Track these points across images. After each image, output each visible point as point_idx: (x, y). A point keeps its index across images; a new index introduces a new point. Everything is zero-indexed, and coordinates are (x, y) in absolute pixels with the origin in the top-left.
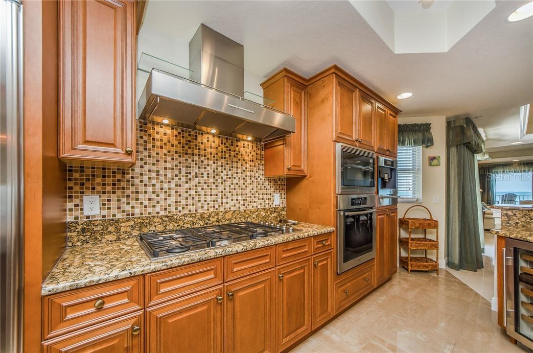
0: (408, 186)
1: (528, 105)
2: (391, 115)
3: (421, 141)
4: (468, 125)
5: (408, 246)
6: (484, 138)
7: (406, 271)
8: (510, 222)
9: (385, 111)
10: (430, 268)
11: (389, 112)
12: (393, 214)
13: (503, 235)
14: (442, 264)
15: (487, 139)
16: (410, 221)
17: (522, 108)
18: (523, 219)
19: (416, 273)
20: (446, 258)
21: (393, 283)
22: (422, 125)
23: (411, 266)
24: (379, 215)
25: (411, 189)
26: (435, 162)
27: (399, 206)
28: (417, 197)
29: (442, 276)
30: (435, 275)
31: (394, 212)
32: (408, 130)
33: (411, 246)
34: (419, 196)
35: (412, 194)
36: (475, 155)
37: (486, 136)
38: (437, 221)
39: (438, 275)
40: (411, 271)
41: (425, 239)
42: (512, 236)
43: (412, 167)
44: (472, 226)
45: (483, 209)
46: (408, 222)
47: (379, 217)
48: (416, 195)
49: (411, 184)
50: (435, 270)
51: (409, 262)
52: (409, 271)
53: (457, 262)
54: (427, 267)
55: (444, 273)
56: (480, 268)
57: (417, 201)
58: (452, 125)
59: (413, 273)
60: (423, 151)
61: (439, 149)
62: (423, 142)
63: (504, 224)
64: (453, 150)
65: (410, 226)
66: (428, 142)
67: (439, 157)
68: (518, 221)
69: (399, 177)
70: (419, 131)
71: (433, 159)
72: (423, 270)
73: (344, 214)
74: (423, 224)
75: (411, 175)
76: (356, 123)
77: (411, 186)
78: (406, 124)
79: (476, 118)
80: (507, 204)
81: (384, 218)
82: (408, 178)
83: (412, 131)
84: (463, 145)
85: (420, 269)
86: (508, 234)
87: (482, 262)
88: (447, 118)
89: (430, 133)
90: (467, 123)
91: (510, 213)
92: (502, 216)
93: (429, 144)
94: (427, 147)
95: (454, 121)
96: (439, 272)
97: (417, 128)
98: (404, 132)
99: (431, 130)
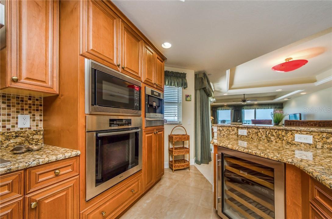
0: (175, 114)
1: (229, 70)
2: (158, 58)
3: (181, 84)
4: (204, 78)
5: (173, 153)
6: (213, 90)
7: (171, 171)
8: (221, 134)
9: (153, 53)
10: (185, 167)
11: (157, 56)
12: (161, 132)
13: (216, 145)
14: (192, 162)
15: (215, 91)
16: (174, 137)
17: (227, 71)
18: (226, 132)
19: (178, 172)
20: (195, 158)
21: (161, 183)
22: (181, 73)
23: (175, 167)
24: (146, 134)
25: (177, 115)
26: (188, 99)
27: (166, 127)
28: (179, 121)
29: (192, 170)
30: (188, 170)
31: (162, 131)
32: (174, 75)
33: (175, 153)
34: (181, 120)
35: (177, 119)
36: (209, 97)
37: (214, 89)
38: (189, 136)
39: (189, 170)
40: (175, 170)
41: (183, 148)
42: (221, 145)
43: (177, 101)
44: (206, 137)
45: (212, 127)
46: (173, 137)
47: (147, 135)
48: (180, 119)
49: (177, 112)
50: (188, 167)
51: (173, 165)
52: (174, 170)
53: (199, 160)
54: (184, 166)
55: (193, 168)
56: (210, 161)
57: (180, 123)
58: (198, 77)
59: (176, 171)
60: (182, 91)
61: (191, 90)
62: (182, 85)
63: (218, 136)
64: (198, 92)
65: (174, 140)
66: (184, 85)
67: (191, 95)
68: (224, 134)
69: (165, 107)
70: (180, 77)
71: (187, 96)
72: (181, 168)
73: (97, 135)
74: (181, 138)
75: (177, 107)
76: (117, 49)
77: (177, 114)
78: (172, 72)
79: (209, 75)
80: (223, 123)
81: (152, 136)
82: (175, 108)
83: (176, 77)
84: (202, 89)
85: (180, 168)
86: (219, 144)
87: (211, 158)
88: (195, 72)
89: (186, 79)
90: (204, 76)
91: (221, 129)
92: (218, 130)
93: (185, 87)
94: (185, 88)
95: (198, 74)
96: (190, 168)
97: (179, 75)
98: (171, 77)
99: (186, 78)
